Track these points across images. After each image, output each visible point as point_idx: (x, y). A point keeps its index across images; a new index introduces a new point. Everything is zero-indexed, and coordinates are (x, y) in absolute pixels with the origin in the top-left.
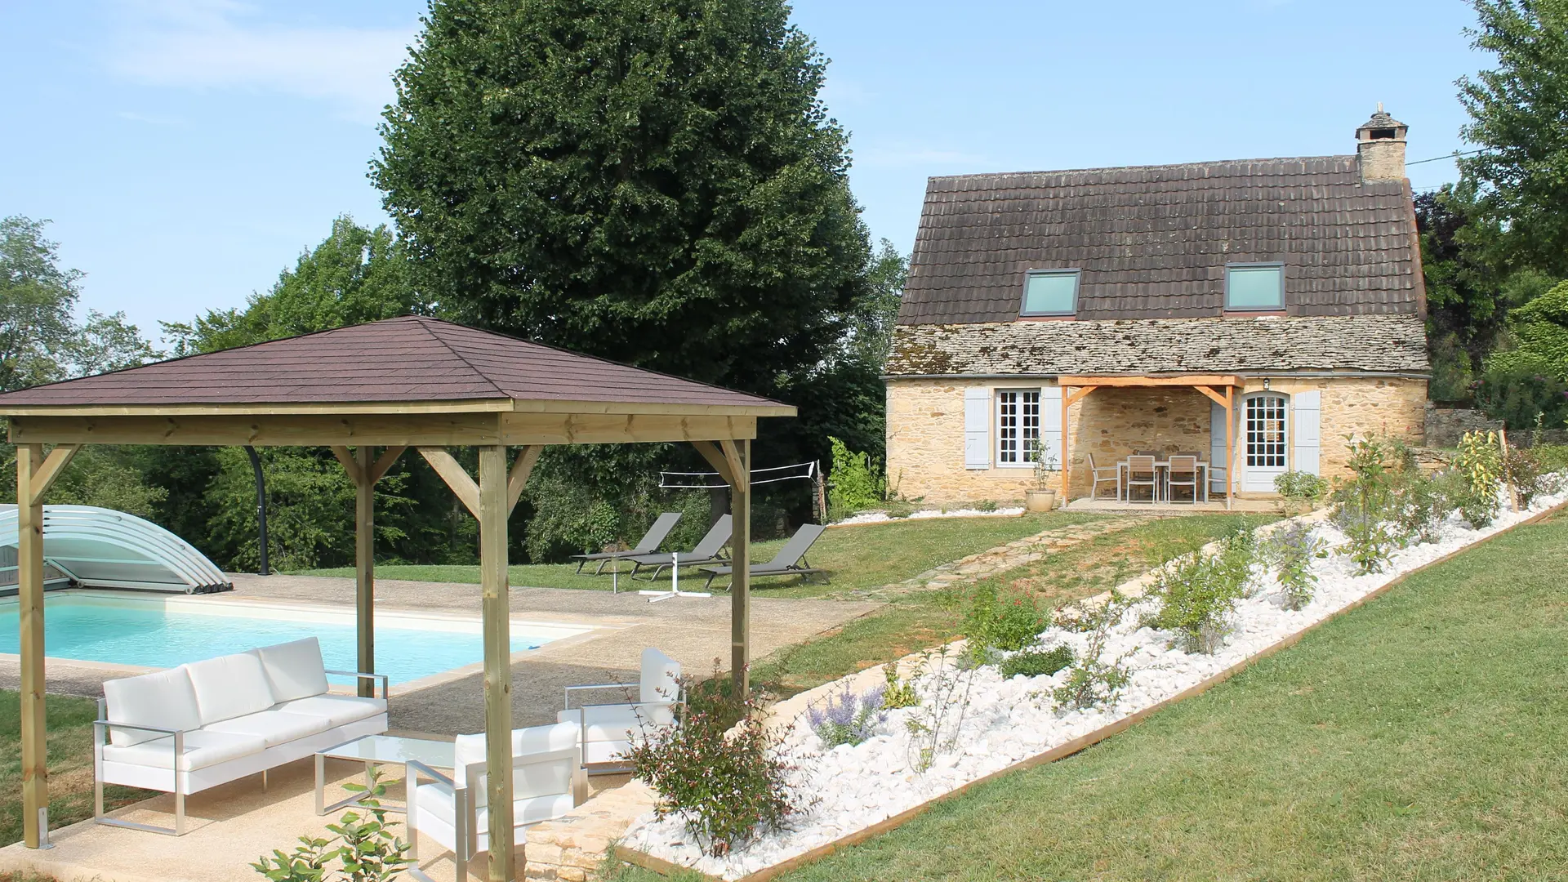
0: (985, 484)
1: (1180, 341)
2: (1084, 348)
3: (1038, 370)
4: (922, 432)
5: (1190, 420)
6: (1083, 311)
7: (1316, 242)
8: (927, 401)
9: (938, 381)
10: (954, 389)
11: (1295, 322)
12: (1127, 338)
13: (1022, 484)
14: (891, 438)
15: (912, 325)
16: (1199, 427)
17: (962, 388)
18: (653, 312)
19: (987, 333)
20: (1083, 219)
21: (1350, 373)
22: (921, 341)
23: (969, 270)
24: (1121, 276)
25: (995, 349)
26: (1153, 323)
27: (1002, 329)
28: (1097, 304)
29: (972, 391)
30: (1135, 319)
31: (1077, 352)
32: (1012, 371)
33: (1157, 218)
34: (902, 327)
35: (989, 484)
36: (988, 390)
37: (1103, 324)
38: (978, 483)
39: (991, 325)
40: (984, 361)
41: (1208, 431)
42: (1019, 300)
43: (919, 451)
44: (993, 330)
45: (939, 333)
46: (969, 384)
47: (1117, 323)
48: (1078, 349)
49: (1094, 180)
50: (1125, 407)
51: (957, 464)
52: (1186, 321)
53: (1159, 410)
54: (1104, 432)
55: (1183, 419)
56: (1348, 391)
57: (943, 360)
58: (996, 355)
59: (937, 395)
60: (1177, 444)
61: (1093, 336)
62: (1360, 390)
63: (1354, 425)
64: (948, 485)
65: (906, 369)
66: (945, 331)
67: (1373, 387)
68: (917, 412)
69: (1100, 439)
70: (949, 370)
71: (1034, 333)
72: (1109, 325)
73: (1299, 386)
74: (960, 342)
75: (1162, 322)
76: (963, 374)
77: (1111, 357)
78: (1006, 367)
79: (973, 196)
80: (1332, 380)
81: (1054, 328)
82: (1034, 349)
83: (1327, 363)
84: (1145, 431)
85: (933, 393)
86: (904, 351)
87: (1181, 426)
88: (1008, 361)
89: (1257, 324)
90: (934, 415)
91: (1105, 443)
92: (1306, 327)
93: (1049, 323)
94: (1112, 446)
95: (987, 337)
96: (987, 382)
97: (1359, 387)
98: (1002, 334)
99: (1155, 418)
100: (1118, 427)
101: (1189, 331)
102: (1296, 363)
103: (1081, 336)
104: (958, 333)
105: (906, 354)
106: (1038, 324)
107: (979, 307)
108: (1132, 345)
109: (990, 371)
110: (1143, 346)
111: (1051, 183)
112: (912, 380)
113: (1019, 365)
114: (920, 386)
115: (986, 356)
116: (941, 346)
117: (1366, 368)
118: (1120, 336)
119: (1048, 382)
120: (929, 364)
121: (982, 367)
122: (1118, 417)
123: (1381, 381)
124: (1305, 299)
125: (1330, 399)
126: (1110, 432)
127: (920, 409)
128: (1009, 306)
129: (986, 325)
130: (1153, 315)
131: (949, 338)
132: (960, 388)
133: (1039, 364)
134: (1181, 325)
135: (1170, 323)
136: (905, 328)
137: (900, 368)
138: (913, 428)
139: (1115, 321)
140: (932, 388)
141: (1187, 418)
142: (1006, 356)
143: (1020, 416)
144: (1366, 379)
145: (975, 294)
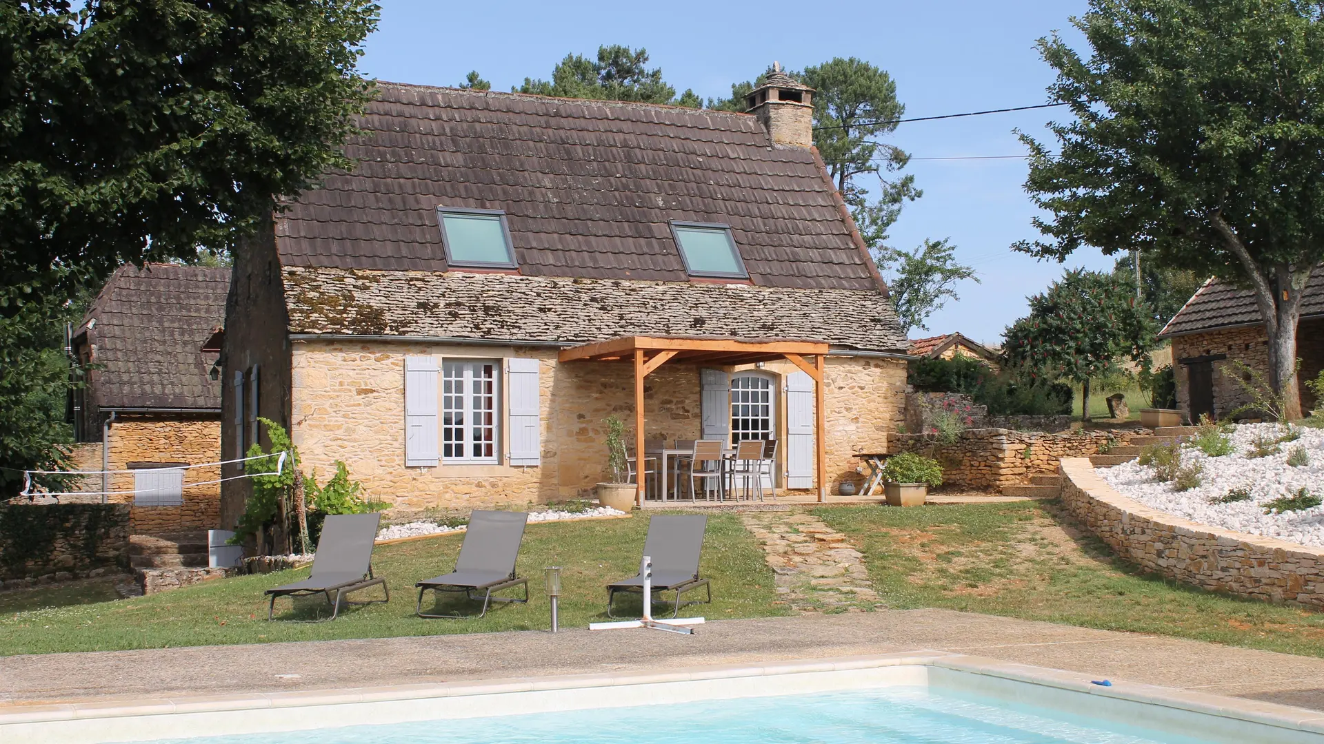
0: (432, 487)
1: (655, 307)
2: (549, 310)
3: (505, 335)
4: (344, 416)
5: (678, 402)
6: (525, 265)
7: (750, 206)
8: (351, 373)
9: (365, 344)
10: (388, 357)
11: (766, 292)
12: (593, 300)
13: (479, 485)
14: (299, 423)
15: (309, 267)
16: (688, 411)
17: (400, 357)
19: (419, 284)
20: (482, 150)
21: (843, 351)
22: (330, 289)
23: (356, 200)
24: (553, 226)
25: (436, 306)
26: (617, 284)
27: (434, 281)
28: (535, 257)
29: (415, 360)
30: (595, 279)
31: (542, 315)
32: (471, 335)
33: (570, 158)
34: (294, 269)
35: (435, 487)
36: (434, 360)
37: (561, 281)
38: (420, 486)
39: (419, 274)
40: (429, 320)
41: (700, 415)
42: (439, 242)
43: (339, 442)
44: (423, 280)
45: (350, 280)
46: (409, 351)
47: (575, 282)
48: (541, 310)
49: (479, 104)
50: (605, 385)
51: (393, 461)
52: (653, 284)
54: (581, 416)
55: (670, 402)
56: (838, 372)
57: (373, 318)
58: (441, 313)
59: (365, 364)
60: (664, 432)
61: (554, 296)
62: (850, 372)
63: (843, 410)
64: (379, 489)
65: (324, 327)
66: (358, 278)
67: (860, 368)
68: (337, 388)
69: (576, 426)
70: (387, 331)
71: (478, 287)
72: (566, 283)
74: (386, 294)
75: (626, 283)
76: (408, 337)
77: (587, 323)
78: (456, 329)
81: (501, 283)
82: (487, 309)
84: (629, 415)
85: (358, 362)
86: (309, 301)
87: (668, 409)
88: (459, 323)
89: (730, 293)
90: (361, 392)
91: (583, 431)
92: (780, 299)
93: (491, 276)
94: (591, 434)
95: (420, 289)
96: (434, 349)
97: (847, 367)
98: (437, 287)
100: (597, 410)
101: (660, 296)
103: (539, 295)
104: (377, 281)
105: (315, 306)
106: (479, 277)
107: (389, 250)
108: (603, 308)
109: (442, 335)
110: (617, 311)
111: (425, 100)
112: (331, 342)
113: (477, 327)
114: (341, 350)
115: (429, 314)
116: (360, 298)
117: (858, 346)
118: (585, 297)
119: (512, 352)
120: (353, 322)
121: (426, 327)
122: (597, 398)
123: (867, 361)
124: (764, 268)
126: (588, 417)
127: (341, 384)
128: (432, 252)
129: (412, 274)
130: (615, 275)
131: (368, 288)
132: (397, 357)
133: (502, 327)
134: (648, 289)
135: (635, 285)
136: (300, 270)
137: (314, 324)
138: (330, 410)
139: (572, 280)
140: (357, 355)
141: (675, 400)
142: (455, 315)
143: (468, 395)
144: (855, 359)
145: (376, 232)
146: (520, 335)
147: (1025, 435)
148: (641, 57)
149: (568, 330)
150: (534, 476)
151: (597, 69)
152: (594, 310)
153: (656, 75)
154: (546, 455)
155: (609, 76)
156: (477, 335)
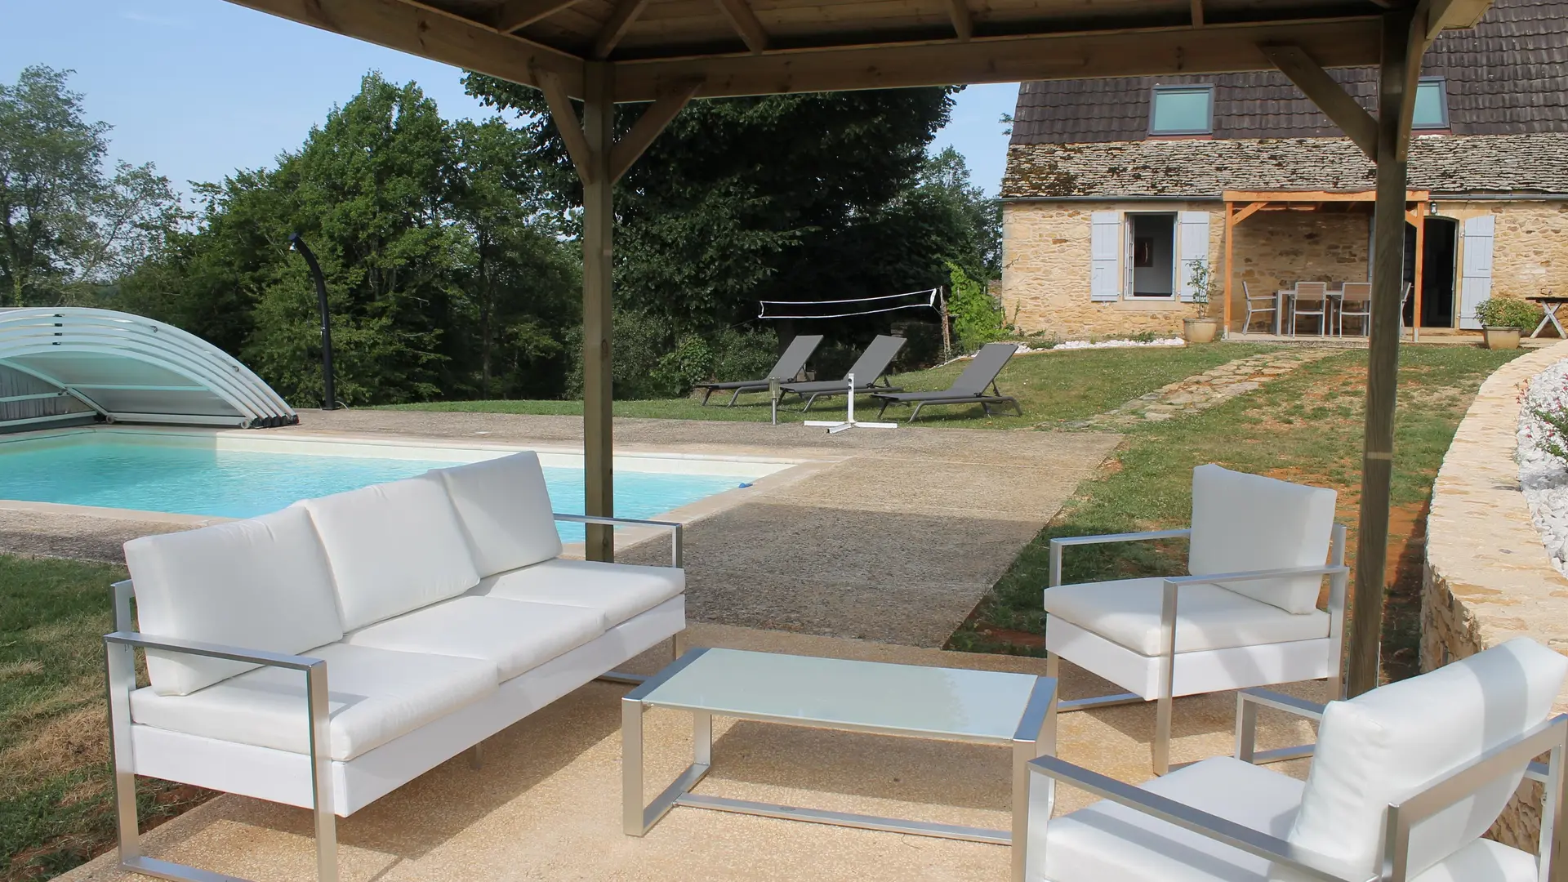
0: (1113, 317)
1: (1333, 161)
2: (1226, 168)
3: (1176, 192)
4: (1043, 261)
5: (1344, 248)
6: (1219, 130)
7: (1479, 56)
8: (1048, 227)
9: (1061, 204)
10: (1079, 213)
11: (1462, 141)
12: (1273, 157)
13: (1154, 317)
14: (1007, 266)
15: (1029, 144)
16: (1355, 256)
17: (1088, 213)
18: (761, 116)
19: (1115, 152)
21: (1531, 196)
22: (1041, 161)
24: (1259, 92)
25: (1125, 170)
26: (1300, 142)
27: (1131, 148)
28: (1235, 123)
29: (1100, 215)
30: (1280, 138)
31: (1218, 173)
32: (1147, 193)
34: (1018, 146)
35: (1116, 318)
36: (1117, 215)
37: (1245, 143)
38: (1104, 317)
39: (1119, 144)
40: (1114, 182)
42: (1145, 117)
43: (1039, 281)
44: (1120, 149)
45: (1060, 153)
46: (1097, 208)
47: (1260, 142)
48: (1218, 169)
50: (1272, 233)
51: (1083, 296)
52: (1338, 139)
53: (1310, 236)
54: (1248, 260)
55: (1337, 247)
56: (1526, 216)
57: (1067, 181)
58: (1126, 176)
59: (1060, 220)
60: (1329, 275)
61: (1235, 156)
62: (1541, 215)
63: (1531, 254)
64: (1070, 318)
65: (1026, 191)
66: (1066, 150)
67: (1556, 212)
68: (1038, 238)
69: (1243, 269)
70: (1075, 192)
71: (1167, 153)
72: (1249, 145)
73: (1469, 211)
74: (1084, 162)
75: (1310, 141)
76: (1092, 196)
77: (1257, 178)
80: (1508, 204)
81: (1190, 147)
82: (1168, 170)
83: (1504, 184)
84: (1293, 260)
85: (1055, 218)
86: (1022, 172)
87: (1334, 254)
88: (1140, 183)
89: (1419, 143)
90: (1056, 242)
91: (1249, 273)
92: (1475, 146)
93: (1183, 142)
94: (1257, 276)
95: (1115, 156)
96: (1117, 206)
97: (1539, 211)
98: (1130, 153)
99: (1305, 246)
100: (1261, 255)
101: (1343, 151)
102: (1470, 185)
103: (1220, 155)
104: (1081, 152)
105: (1025, 175)
106: (1172, 143)
107: (1102, 126)
108: (1279, 165)
109: (1121, 193)
110: (1292, 166)
112: (1032, 203)
113: (1153, 186)
114: (1041, 209)
115: (1115, 176)
116: (1062, 166)
117: (1550, 190)
118: (1265, 155)
119: (1185, 206)
120: (1052, 186)
121: (1111, 188)
122: (1264, 245)
124: (1470, 117)
125: (1505, 226)
126: (1254, 262)
127: (1041, 235)
128: (1136, 125)
129: (1113, 145)
130: (1300, 134)
131: (1072, 158)
132: (1085, 212)
133: (1176, 185)
134: (1333, 144)
135: (1320, 142)
137: (1019, 190)
138: (1032, 257)
139: (1258, 140)
140: (1054, 212)
141: (1341, 246)
142: (1138, 177)
144: (1548, 202)
145: (1096, 111)
146: (1190, 191)
152: (1270, 166)
154: (1214, 293)
156: (1152, 192)
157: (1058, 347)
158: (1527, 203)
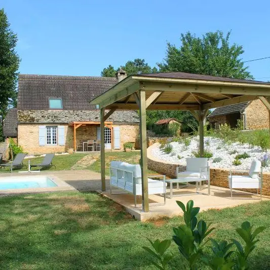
0: (44, 149)
3: (57, 122)
4: (27, 137)
5: (92, 133)
6: (64, 109)
8: (29, 129)
9: (32, 124)
10: (36, 126)
13: (53, 149)
14: (19, 138)
16: (94, 135)
17: (38, 126)
20: (59, 87)
21: (125, 123)
22: (25, 114)
23: (34, 97)
24: (71, 101)
25: (45, 116)
27: (46, 112)
28: (67, 107)
29: (41, 126)
30: (77, 110)
33: (77, 88)
36: (44, 126)
38: (42, 149)
40: (43, 119)
41: (96, 136)
42: (48, 105)
43: (27, 142)
45: (30, 112)
48: (65, 117)
49: (60, 78)
51: (37, 145)
53: (85, 131)
55: (90, 133)
56: (125, 127)
57: (33, 119)
58: (46, 118)
61: (68, 114)
62: (127, 127)
63: (126, 134)
67: (130, 126)
70: (35, 121)
71: (54, 113)
72: (71, 112)
73: (115, 126)
74: (36, 115)
75: (83, 111)
76: (39, 122)
78: (48, 121)
79: (31, 79)
80: (122, 124)
81: (59, 112)
82: (55, 117)
83: (121, 121)
84: (82, 136)
85: (30, 127)
86: (21, 116)
87: (90, 135)
90: (30, 132)
93: (57, 111)
95: (43, 113)
96: (44, 124)
98: (46, 113)
99: (84, 133)
101: (90, 113)
103: (65, 114)
104: (35, 112)
105: (22, 117)
106: (54, 111)
107: (38, 106)
108: (78, 116)
109: (45, 122)
110: (80, 116)
111: (50, 78)
112: (24, 124)
114: (27, 125)
116: (31, 115)
117: (128, 122)
118: (75, 114)
119: (59, 124)
120: (29, 120)
121: (43, 121)
123: (131, 124)
125: (122, 129)
127: (27, 131)
128: (46, 106)
129: (42, 111)
130: (81, 110)
131: (33, 114)
133: (57, 120)
134: (88, 112)
135: (85, 111)
136: (21, 111)
137: (22, 120)
138: (25, 136)
139: (73, 111)
142: (48, 118)
143: (52, 132)
144: (128, 124)
145: (36, 103)
146: (60, 121)
147: (154, 138)
148: (143, 60)
149: (70, 120)
150: (64, 147)
151: (135, 63)
152: (76, 116)
153: (147, 64)
154: (66, 143)
155: (137, 65)
156: (52, 121)
157: (41, 156)
158: (125, 124)
